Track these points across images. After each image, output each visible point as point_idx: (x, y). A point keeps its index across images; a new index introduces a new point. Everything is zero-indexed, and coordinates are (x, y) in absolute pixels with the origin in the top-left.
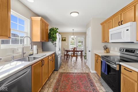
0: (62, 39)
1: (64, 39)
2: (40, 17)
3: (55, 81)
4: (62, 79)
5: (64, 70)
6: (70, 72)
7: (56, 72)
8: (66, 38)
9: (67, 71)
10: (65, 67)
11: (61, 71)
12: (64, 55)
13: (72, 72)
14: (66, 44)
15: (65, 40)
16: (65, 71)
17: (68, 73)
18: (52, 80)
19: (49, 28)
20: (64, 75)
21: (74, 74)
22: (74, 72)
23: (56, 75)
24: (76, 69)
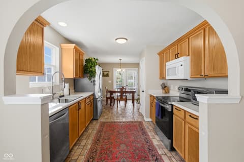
0: (104, 73)
1: (106, 73)
2: (74, 45)
3: (95, 132)
4: (104, 130)
5: (106, 119)
6: (116, 121)
7: (95, 122)
8: (108, 71)
10: (108, 115)
11: (102, 120)
12: (106, 99)
13: (119, 121)
14: (110, 82)
15: (107, 75)
16: (108, 121)
17: (112, 122)
18: (90, 131)
19: (85, 57)
20: (107, 125)
21: (122, 124)
22: (121, 121)
23: (96, 126)
24: (124, 117)
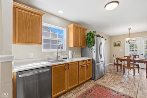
0: (115, 44)
3: (84, 90)
4: (93, 92)
5: (104, 82)
6: (111, 88)
7: (92, 81)
8: (120, 42)
9: (107, 86)
11: (99, 82)
13: (114, 89)
15: (119, 45)
16: (104, 85)
17: (106, 88)
18: (82, 88)
20: (99, 88)
21: (115, 93)
22: (117, 90)
23: (90, 85)
24: (123, 87)
